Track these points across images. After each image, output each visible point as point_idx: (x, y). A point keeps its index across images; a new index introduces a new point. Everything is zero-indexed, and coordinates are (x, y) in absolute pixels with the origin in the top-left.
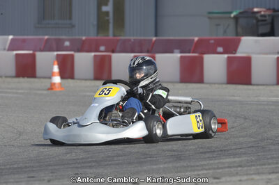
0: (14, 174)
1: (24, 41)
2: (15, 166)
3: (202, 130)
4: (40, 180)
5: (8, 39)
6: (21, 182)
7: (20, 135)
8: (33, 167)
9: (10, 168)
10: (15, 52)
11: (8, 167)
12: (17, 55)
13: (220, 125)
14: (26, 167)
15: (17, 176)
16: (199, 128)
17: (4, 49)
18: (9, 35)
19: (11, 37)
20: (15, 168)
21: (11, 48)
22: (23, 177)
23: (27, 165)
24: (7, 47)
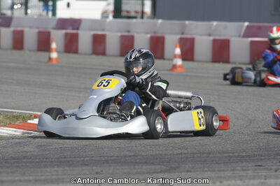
0: (242, 162)
1: (260, 28)
2: (244, 154)
3: (203, 128)
4: (267, 169)
5: (243, 26)
6: (249, 170)
7: (251, 123)
8: (262, 156)
9: (238, 156)
10: (250, 39)
11: (236, 154)
12: (252, 42)
13: (221, 122)
14: (254, 156)
15: (244, 164)
16: (200, 126)
17: (239, 36)
18: (245, 21)
19: (246, 24)
20: (243, 156)
21: (246, 35)
22: (250, 165)
23: (256, 153)
24: (242, 34)
